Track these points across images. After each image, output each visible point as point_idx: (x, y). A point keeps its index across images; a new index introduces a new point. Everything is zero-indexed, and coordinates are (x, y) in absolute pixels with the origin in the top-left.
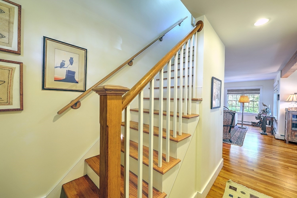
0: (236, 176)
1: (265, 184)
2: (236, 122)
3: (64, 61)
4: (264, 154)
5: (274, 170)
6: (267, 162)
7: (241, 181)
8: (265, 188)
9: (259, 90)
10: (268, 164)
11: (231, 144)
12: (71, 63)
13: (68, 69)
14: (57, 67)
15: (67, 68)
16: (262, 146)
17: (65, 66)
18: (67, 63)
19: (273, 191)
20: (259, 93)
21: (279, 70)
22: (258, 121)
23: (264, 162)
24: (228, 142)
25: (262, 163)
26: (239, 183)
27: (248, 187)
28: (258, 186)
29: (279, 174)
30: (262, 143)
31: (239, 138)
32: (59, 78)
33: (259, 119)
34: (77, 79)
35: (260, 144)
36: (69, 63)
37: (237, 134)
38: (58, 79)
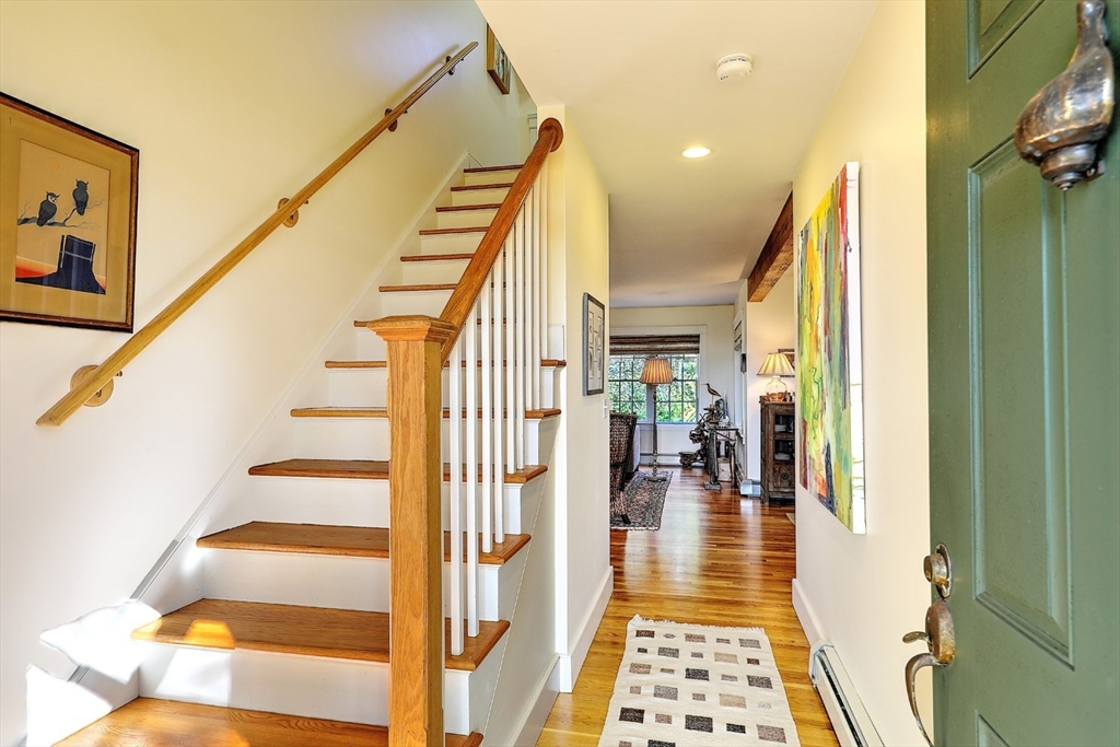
0: (650, 605)
1: (716, 607)
2: (637, 459)
3: (53, 195)
4: (716, 540)
5: (734, 573)
6: (721, 559)
7: (661, 614)
8: (718, 615)
9: (695, 338)
10: (722, 562)
11: (626, 530)
12: (81, 205)
13: (66, 232)
14: (26, 221)
15: (63, 225)
16: (710, 520)
17: (56, 219)
18: (65, 204)
19: (734, 616)
20: (696, 350)
21: (742, 277)
22: (698, 446)
23: (712, 559)
24: (618, 525)
25: (710, 562)
26: (658, 619)
27: (679, 621)
28: (701, 613)
29: (746, 579)
30: (708, 513)
31: (648, 506)
32: (35, 269)
33: (700, 440)
34: (100, 276)
35: (705, 516)
36: (71, 203)
37: (643, 497)
38: (31, 272)
